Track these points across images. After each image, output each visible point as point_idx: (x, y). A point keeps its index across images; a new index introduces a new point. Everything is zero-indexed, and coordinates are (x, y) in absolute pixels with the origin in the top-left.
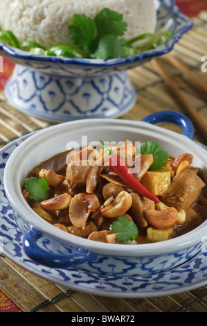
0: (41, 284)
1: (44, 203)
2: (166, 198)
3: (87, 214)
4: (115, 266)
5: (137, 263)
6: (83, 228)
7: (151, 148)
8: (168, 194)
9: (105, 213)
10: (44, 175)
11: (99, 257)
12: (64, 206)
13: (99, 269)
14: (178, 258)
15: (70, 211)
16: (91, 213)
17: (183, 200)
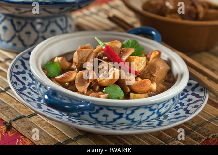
0: (55, 134)
1: (58, 77)
2: (143, 75)
3: (88, 84)
4: (108, 116)
5: (123, 114)
6: (86, 92)
7: (132, 43)
8: (144, 72)
9: (101, 82)
10: (58, 60)
11: (97, 108)
12: (72, 78)
13: (96, 119)
14: (152, 112)
15: (76, 82)
16: (91, 83)
17: (154, 76)
